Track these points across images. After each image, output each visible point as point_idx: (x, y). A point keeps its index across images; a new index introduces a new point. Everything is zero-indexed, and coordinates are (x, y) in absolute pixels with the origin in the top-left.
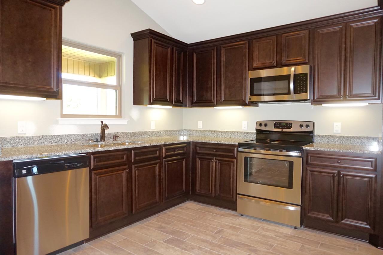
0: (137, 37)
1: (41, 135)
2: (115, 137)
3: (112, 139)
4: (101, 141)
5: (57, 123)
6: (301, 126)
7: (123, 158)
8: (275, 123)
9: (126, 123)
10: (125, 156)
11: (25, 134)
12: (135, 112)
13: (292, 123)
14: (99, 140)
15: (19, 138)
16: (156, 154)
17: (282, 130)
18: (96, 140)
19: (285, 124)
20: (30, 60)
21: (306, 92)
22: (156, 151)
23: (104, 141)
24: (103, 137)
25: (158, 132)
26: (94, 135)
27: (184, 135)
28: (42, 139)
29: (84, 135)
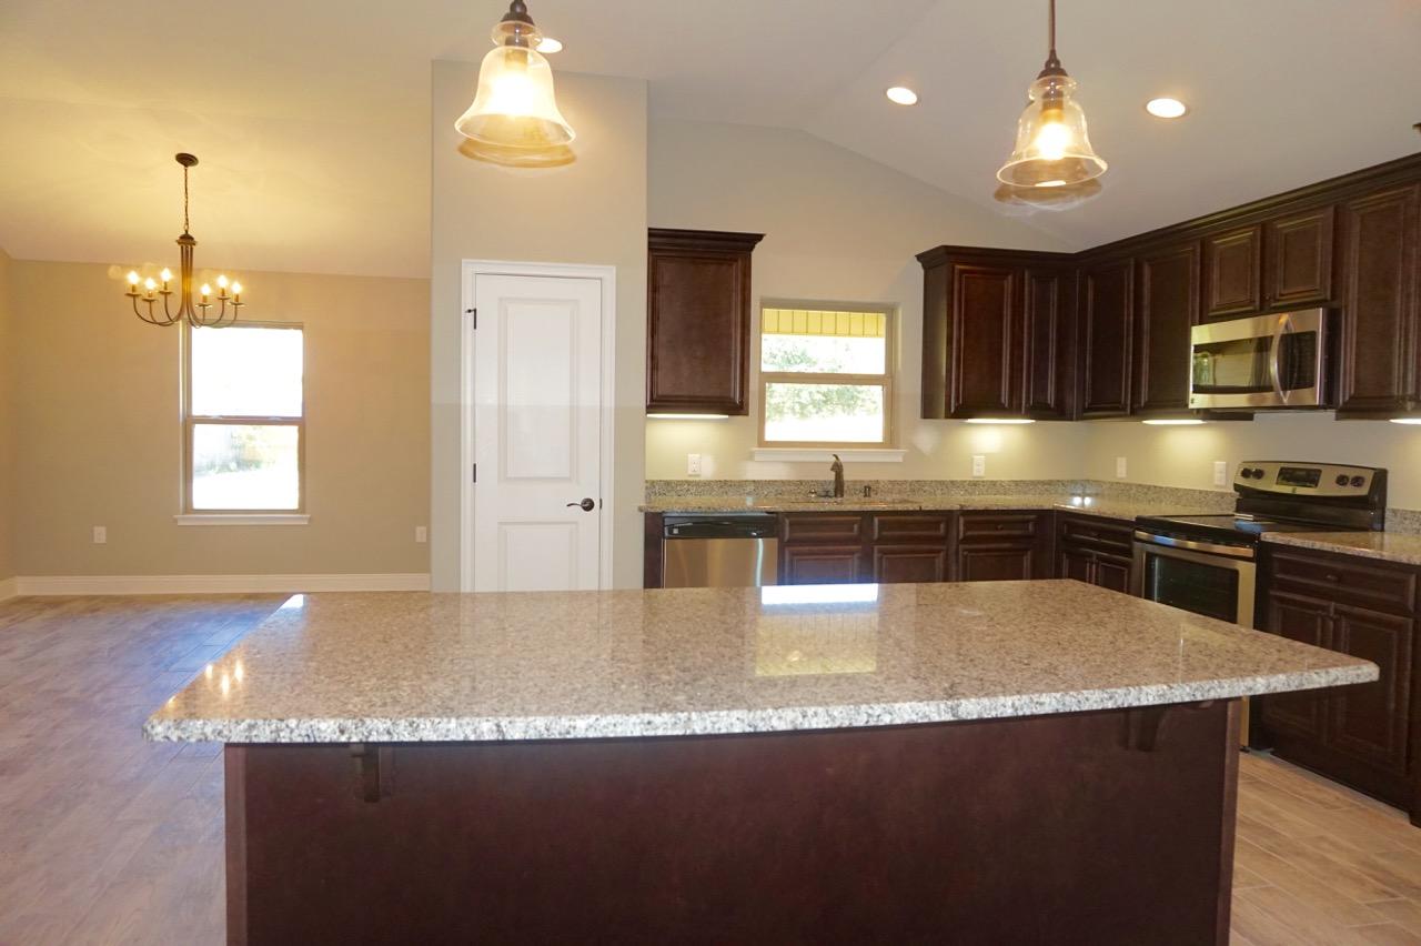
0: (929, 260)
1: (722, 479)
2: (868, 490)
3: (863, 494)
4: (836, 496)
5: (751, 457)
6: (1342, 480)
7: (852, 530)
8: (1282, 469)
9: (900, 459)
10: (856, 527)
11: (698, 476)
12: (927, 436)
13: (1320, 471)
14: (832, 493)
15: (689, 483)
16: (938, 529)
17: (1294, 490)
18: (823, 494)
19: (1303, 473)
20: (698, 354)
21: (1312, 384)
22: (938, 523)
23: (842, 496)
24: (839, 487)
25: (994, 483)
26: (822, 483)
27: (1083, 496)
28: (724, 485)
29: (801, 482)
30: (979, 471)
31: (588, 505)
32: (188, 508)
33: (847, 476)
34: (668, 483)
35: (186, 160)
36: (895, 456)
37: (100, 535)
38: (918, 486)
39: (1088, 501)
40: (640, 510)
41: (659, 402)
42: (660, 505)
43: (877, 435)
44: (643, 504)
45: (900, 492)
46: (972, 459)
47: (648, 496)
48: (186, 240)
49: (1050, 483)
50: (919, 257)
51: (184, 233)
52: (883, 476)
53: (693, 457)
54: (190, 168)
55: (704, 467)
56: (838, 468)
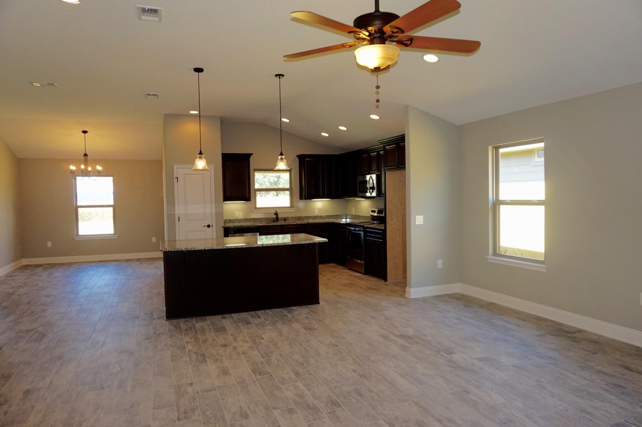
0: (300, 158)
2: (285, 219)
3: (284, 221)
4: (276, 221)
5: (253, 212)
9: (295, 211)
11: (238, 217)
12: (302, 204)
15: (236, 219)
16: (302, 229)
18: (273, 221)
22: (301, 227)
23: (278, 221)
24: (277, 219)
25: (321, 216)
26: (273, 218)
27: (346, 218)
28: (246, 220)
29: (267, 218)
30: (317, 213)
31: (209, 226)
32: (78, 235)
33: (280, 216)
34: (230, 220)
35: (85, 132)
36: (293, 210)
37: (49, 244)
38: (299, 218)
39: (348, 220)
40: (223, 227)
41: (226, 198)
42: (228, 225)
43: (288, 204)
44: (223, 225)
45: (295, 220)
46: (314, 211)
47: (225, 224)
48: (86, 155)
49: (337, 216)
50: (297, 156)
51: (84, 153)
52: (290, 216)
53: (237, 212)
54: (86, 134)
55: (240, 215)
56: (276, 214)
